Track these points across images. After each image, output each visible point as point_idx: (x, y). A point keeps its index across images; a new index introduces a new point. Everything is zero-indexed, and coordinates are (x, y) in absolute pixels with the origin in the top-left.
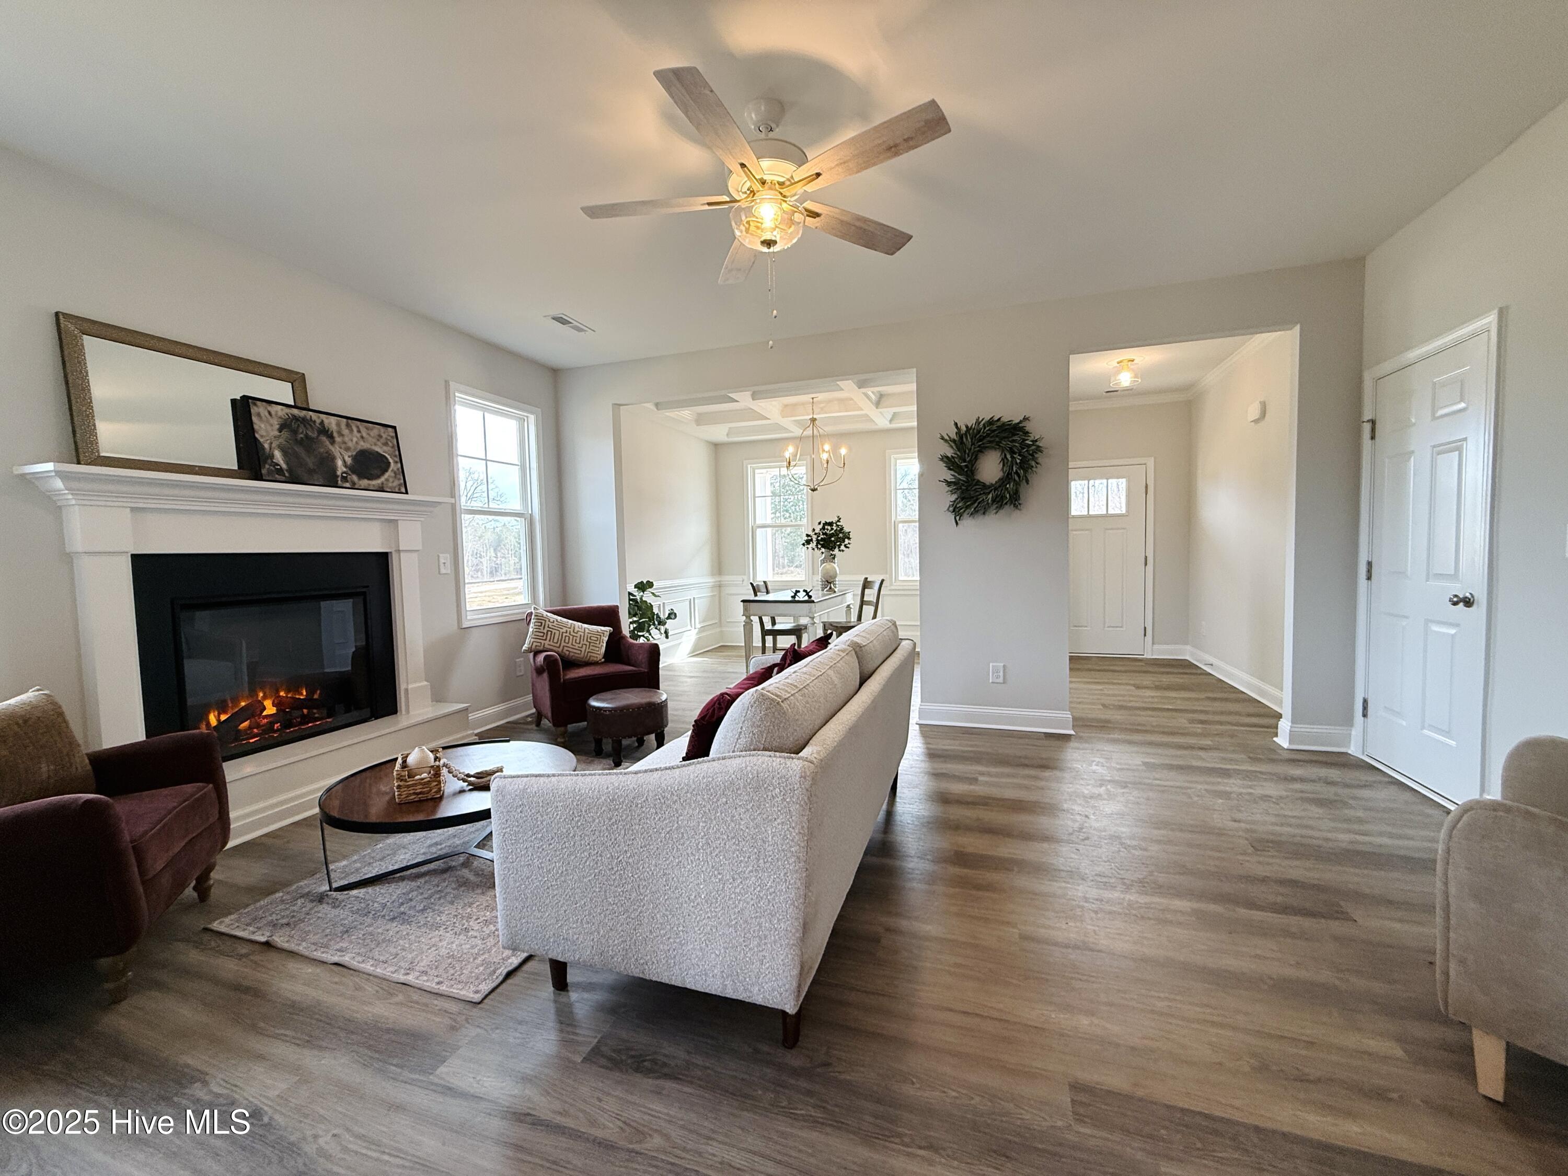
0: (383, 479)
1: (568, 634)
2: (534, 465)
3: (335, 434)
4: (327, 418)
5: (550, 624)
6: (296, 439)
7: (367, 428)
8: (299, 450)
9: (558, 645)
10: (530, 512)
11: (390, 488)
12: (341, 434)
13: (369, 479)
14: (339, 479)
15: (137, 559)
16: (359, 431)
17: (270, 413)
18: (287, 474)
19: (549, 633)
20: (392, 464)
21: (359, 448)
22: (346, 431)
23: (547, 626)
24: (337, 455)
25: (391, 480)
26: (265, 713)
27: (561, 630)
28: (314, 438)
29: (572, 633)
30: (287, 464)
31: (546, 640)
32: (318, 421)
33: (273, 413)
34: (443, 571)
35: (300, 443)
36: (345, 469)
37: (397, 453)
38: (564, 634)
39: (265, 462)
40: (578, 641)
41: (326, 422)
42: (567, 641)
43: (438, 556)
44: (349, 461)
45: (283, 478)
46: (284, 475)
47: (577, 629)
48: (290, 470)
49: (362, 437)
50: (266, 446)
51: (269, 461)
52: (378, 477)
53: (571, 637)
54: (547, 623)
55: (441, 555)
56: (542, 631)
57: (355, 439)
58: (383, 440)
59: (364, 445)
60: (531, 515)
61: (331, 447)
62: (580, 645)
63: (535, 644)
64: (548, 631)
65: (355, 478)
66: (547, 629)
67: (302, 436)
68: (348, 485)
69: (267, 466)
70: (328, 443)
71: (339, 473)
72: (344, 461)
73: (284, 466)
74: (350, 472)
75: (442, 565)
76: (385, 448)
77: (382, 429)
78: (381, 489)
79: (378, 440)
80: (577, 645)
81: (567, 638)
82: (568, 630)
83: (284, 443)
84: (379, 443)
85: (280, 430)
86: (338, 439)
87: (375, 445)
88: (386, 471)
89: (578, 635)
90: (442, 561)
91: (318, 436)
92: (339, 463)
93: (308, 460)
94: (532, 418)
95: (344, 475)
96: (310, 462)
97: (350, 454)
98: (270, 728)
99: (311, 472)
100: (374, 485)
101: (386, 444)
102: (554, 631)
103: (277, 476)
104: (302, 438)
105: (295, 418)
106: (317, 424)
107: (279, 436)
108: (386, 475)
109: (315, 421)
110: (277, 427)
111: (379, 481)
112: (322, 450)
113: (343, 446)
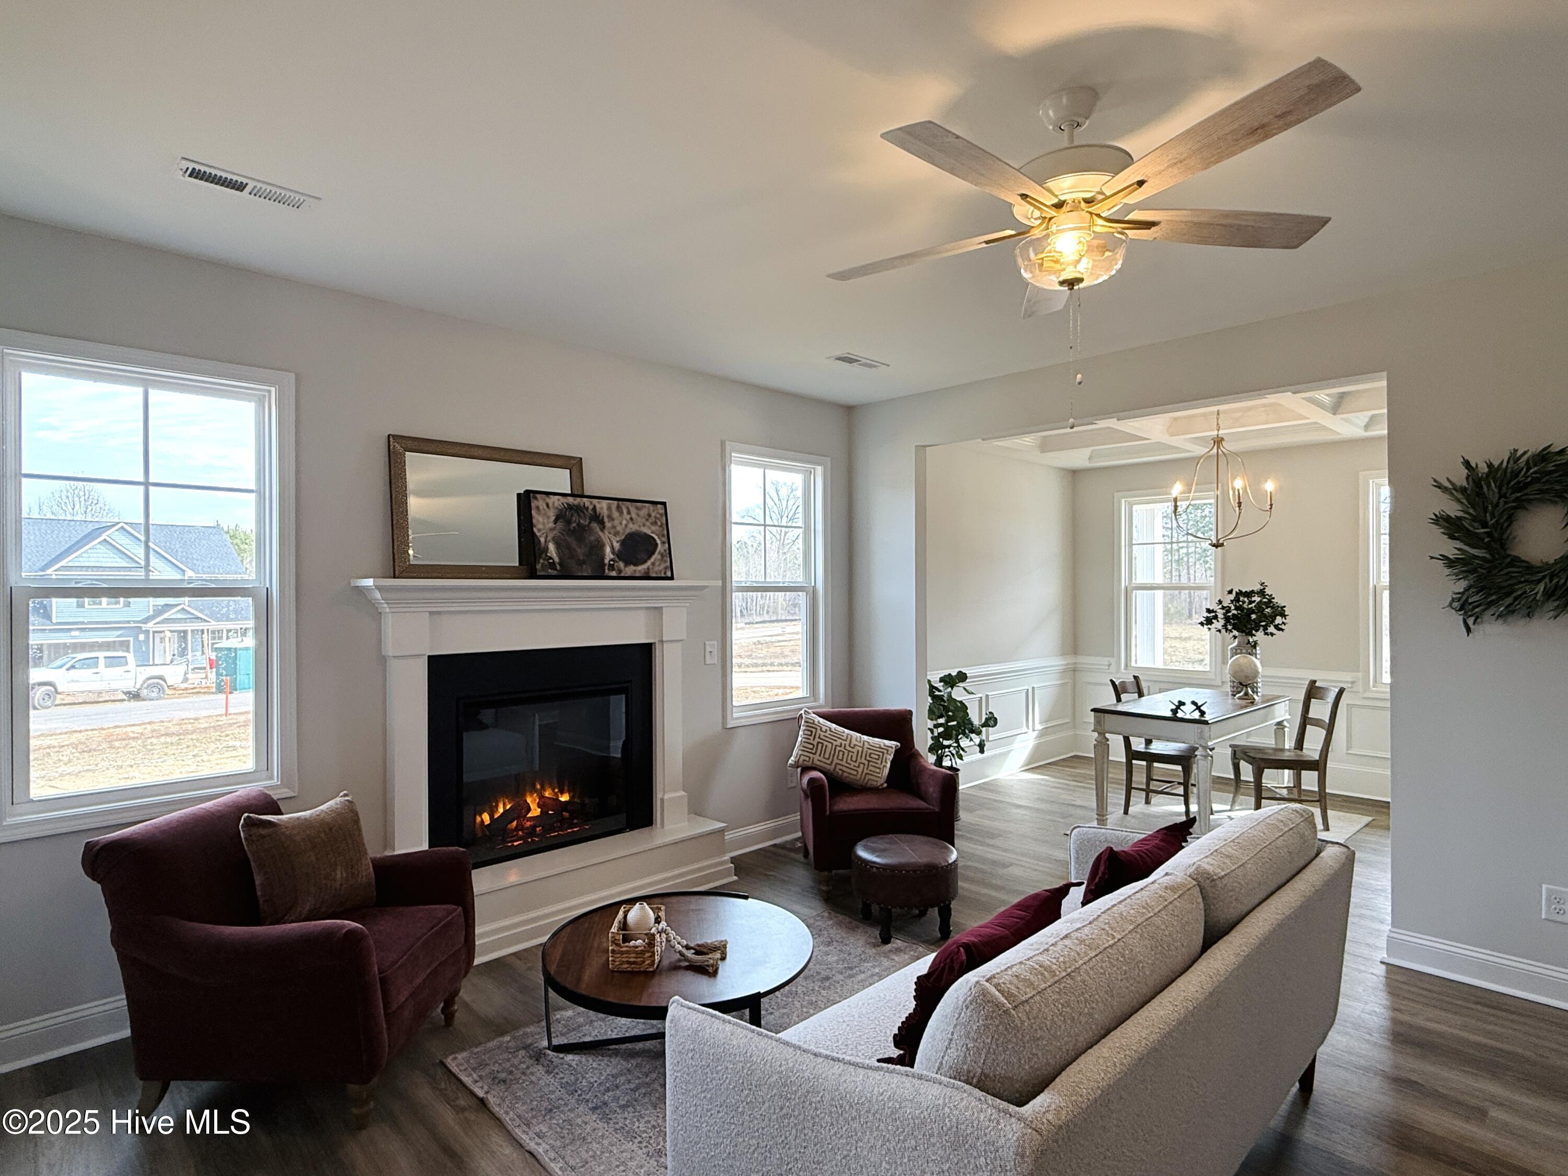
0: (649, 563)
1: (842, 749)
2: (820, 527)
3: (606, 519)
4: (599, 502)
5: (822, 734)
6: (569, 530)
7: (637, 508)
8: (571, 540)
9: (829, 762)
10: (813, 584)
11: (656, 574)
12: (611, 518)
13: (636, 565)
14: (606, 567)
15: (434, 661)
16: (629, 513)
17: (548, 505)
18: (558, 567)
19: (820, 745)
20: (659, 545)
21: (628, 531)
22: (616, 514)
23: (817, 736)
24: (607, 541)
25: (657, 563)
26: (530, 815)
27: (835, 743)
28: (585, 526)
29: (848, 748)
30: (560, 558)
31: (815, 754)
32: (591, 507)
33: (550, 505)
34: (708, 661)
35: (572, 532)
36: (612, 556)
37: (665, 532)
38: (838, 748)
39: (540, 557)
40: (854, 759)
41: (598, 506)
42: (840, 757)
43: (705, 644)
44: (617, 546)
45: (555, 574)
46: (556, 569)
47: (854, 742)
48: (563, 565)
49: (631, 519)
50: (542, 540)
51: (543, 556)
52: (645, 562)
53: (846, 752)
54: (819, 731)
55: (707, 643)
56: (811, 741)
57: (624, 522)
58: (652, 519)
59: (633, 528)
60: (814, 587)
61: (601, 533)
62: (857, 764)
63: (803, 758)
64: (818, 743)
65: (621, 565)
66: (817, 740)
67: (574, 525)
68: (614, 574)
69: (541, 561)
70: (598, 529)
71: (606, 561)
72: (612, 547)
73: (557, 560)
74: (617, 559)
75: (708, 654)
76: (653, 528)
77: (651, 506)
78: (647, 577)
79: (647, 520)
80: (853, 763)
81: (841, 753)
82: (843, 743)
83: (559, 534)
84: (648, 524)
85: (555, 522)
86: (608, 525)
88: (653, 553)
89: (855, 750)
90: (708, 649)
91: (590, 523)
92: (608, 550)
93: (579, 550)
94: (819, 469)
95: (612, 563)
96: (580, 551)
97: (618, 539)
98: (531, 832)
99: (582, 564)
100: (640, 571)
101: (655, 523)
102: (825, 743)
103: (550, 570)
104: (574, 527)
105: (570, 507)
106: (590, 511)
107: (555, 528)
108: (652, 560)
109: (588, 508)
110: (553, 518)
111: (645, 566)
112: (592, 538)
113: (612, 531)
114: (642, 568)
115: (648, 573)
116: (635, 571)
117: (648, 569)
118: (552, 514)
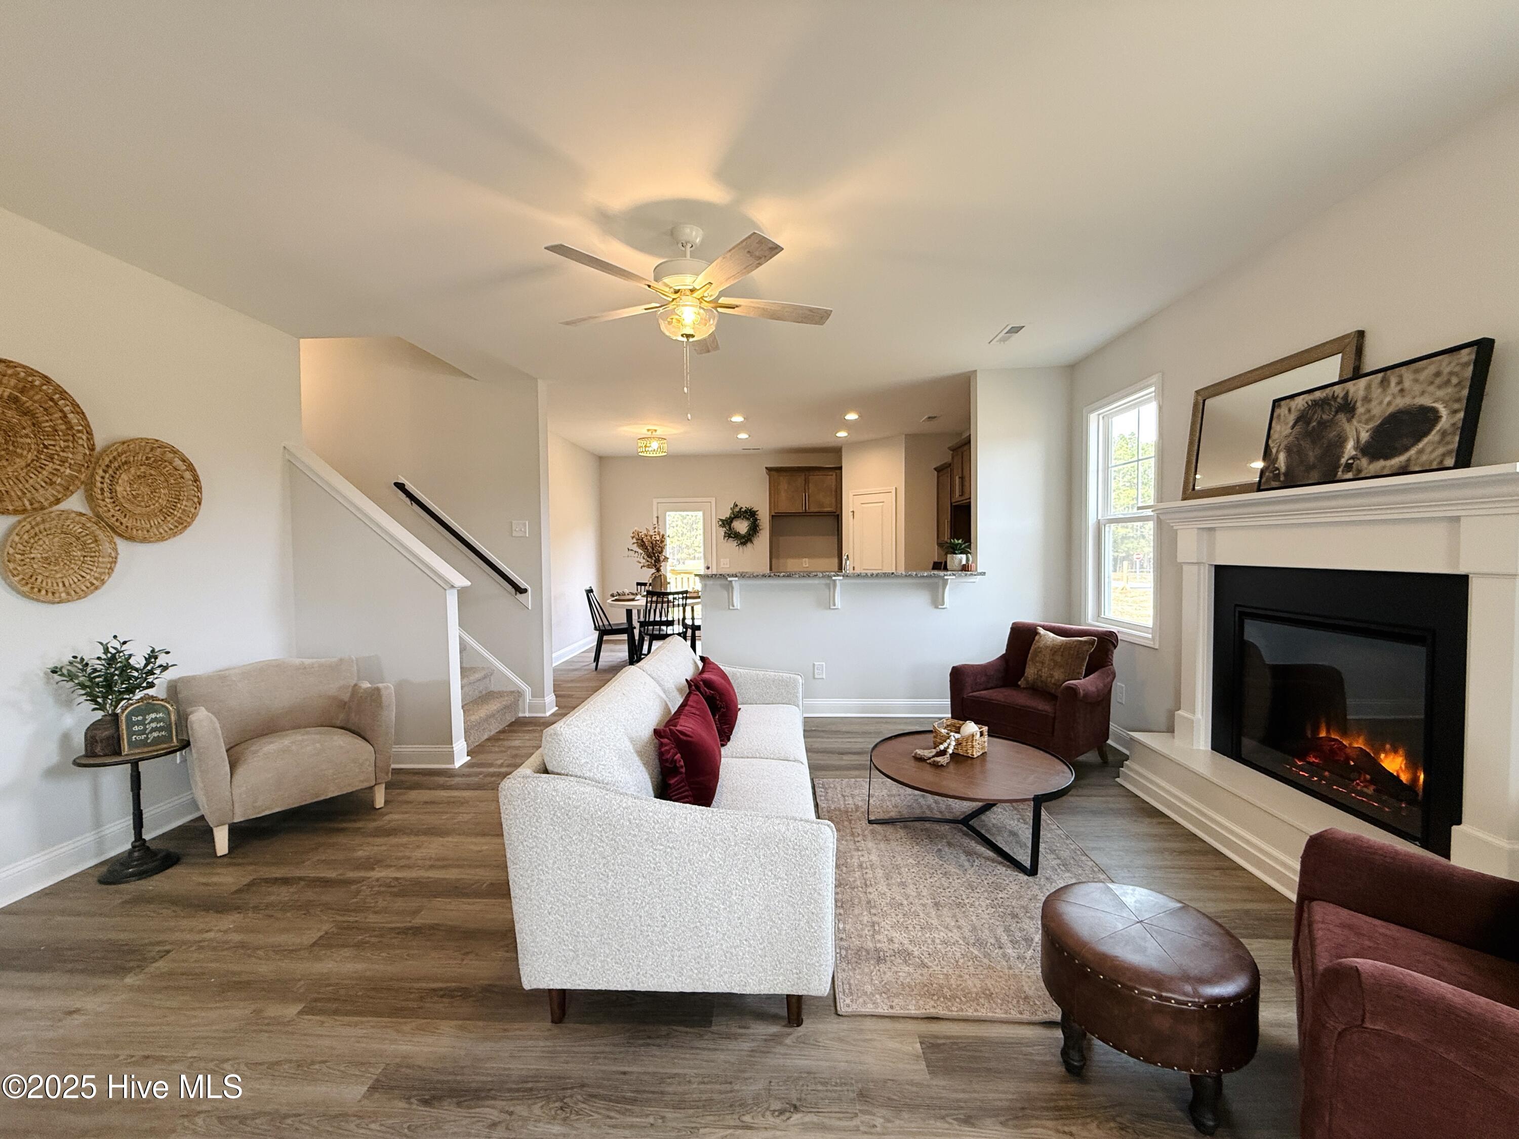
0: (1413, 452)
3: (1359, 404)
6: (1307, 431)
7: (1416, 371)
8: (1306, 444)
11: (1422, 465)
12: (1367, 400)
13: (1387, 458)
14: (1340, 470)
16: (1400, 383)
17: (1290, 409)
18: (1282, 478)
20: (1443, 419)
21: (1391, 409)
22: (1376, 392)
24: (1351, 434)
25: (1428, 449)
28: (1328, 421)
30: (1288, 466)
32: (1341, 395)
35: (1307, 434)
36: (1354, 453)
37: (1466, 392)
39: (1268, 470)
41: (1352, 390)
44: (1365, 436)
45: (1274, 484)
46: (1279, 481)
48: (1286, 474)
49: (1401, 390)
50: (1274, 451)
51: (1272, 467)
52: (1407, 449)
57: (1388, 399)
58: (1441, 380)
59: (1404, 402)
61: (1347, 426)
65: (1364, 462)
67: (1315, 424)
68: (1350, 475)
69: (1268, 474)
70: (1344, 420)
71: (1343, 461)
72: (1358, 441)
73: (1283, 469)
74: (1360, 456)
76: (1439, 393)
77: (1446, 358)
78: (1404, 471)
79: (1431, 383)
83: (1293, 440)
84: (1431, 389)
85: (1293, 427)
86: (1360, 410)
87: (1423, 393)
88: (1425, 434)
91: (1335, 416)
92: (1350, 445)
93: (1311, 454)
95: (1350, 461)
97: (1369, 426)
99: (1310, 468)
100: (1392, 466)
101: (1444, 384)
103: (1272, 483)
104: (1313, 427)
105: (1316, 404)
106: (1339, 400)
107: (1291, 433)
108: (1420, 445)
109: (1337, 396)
110: (1291, 424)
111: (1402, 458)
112: (1331, 435)
113: (1364, 418)
114: (1397, 461)
115: (1407, 466)
116: (1384, 467)
117: (1409, 460)
118: (1291, 419)
